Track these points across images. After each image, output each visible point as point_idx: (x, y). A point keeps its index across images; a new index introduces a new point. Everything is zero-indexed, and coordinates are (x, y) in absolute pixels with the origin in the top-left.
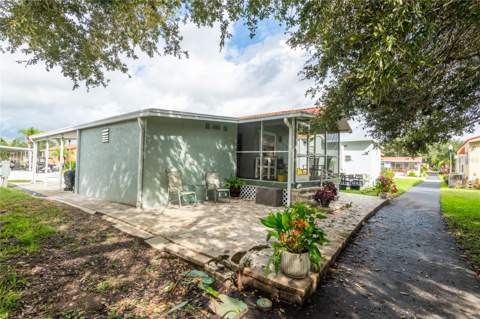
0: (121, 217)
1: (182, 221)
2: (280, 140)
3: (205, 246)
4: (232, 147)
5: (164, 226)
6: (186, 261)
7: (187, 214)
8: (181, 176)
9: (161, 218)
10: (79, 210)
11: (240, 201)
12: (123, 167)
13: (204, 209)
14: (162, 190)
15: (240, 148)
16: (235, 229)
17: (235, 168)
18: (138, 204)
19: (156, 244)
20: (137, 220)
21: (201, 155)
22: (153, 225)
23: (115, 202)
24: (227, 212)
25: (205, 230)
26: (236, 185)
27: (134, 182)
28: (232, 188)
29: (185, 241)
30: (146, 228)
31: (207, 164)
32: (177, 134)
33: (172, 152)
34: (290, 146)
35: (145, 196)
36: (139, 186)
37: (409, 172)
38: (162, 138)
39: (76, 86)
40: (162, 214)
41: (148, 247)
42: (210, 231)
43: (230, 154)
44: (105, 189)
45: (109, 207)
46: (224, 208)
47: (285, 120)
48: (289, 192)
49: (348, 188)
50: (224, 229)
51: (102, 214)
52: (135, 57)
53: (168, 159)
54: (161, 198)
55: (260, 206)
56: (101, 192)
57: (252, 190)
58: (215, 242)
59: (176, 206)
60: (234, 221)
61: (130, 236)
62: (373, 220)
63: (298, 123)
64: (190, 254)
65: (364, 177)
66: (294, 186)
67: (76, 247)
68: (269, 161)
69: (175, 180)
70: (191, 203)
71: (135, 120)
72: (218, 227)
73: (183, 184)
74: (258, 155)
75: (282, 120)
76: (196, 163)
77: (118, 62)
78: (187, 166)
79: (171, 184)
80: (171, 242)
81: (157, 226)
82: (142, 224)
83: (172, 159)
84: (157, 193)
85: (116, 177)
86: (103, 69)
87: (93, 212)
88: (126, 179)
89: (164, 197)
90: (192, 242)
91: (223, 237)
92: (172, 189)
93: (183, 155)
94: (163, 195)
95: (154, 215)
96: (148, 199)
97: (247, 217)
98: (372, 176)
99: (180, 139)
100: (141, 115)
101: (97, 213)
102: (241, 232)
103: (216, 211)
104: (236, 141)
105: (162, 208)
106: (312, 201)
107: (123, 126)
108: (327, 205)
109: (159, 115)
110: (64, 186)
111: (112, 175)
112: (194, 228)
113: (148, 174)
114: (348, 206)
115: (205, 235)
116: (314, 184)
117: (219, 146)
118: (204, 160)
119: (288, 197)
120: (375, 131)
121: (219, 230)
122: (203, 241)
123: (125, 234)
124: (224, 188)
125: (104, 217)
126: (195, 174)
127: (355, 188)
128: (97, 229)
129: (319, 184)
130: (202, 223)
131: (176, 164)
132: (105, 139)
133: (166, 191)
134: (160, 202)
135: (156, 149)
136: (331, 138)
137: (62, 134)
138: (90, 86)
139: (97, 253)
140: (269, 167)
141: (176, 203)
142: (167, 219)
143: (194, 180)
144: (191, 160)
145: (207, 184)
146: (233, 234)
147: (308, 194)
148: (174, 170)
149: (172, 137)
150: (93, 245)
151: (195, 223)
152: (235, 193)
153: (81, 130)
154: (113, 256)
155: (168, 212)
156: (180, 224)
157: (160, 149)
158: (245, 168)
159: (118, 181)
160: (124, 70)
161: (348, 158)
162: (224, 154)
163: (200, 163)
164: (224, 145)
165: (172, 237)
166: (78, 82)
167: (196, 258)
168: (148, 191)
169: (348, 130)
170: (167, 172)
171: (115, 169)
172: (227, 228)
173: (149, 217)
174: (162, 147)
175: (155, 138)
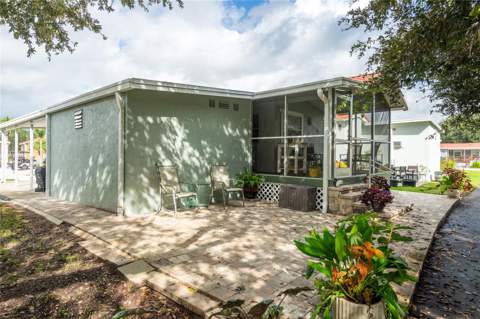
0: (94, 229)
1: (177, 235)
2: (309, 123)
3: (207, 278)
4: (245, 132)
5: (151, 244)
6: (176, 304)
7: (184, 225)
8: (177, 170)
9: (148, 231)
10: (43, 218)
11: (258, 204)
12: (101, 160)
13: (208, 217)
14: (152, 191)
15: (256, 133)
16: (252, 247)
17: (250, 160)
18: (119, 210)
19: (134, 273)
20: (114, 235)
21: (204, 143)
22: (134, 241)
23: (92, 207)
24: (241, 220)
25: (208, 251)
26: (252, 183)
27: (114, 181)
28: (246, 186)
29: (177, 269)
30: (123, 246)
31: (213, 154)
32: (170, 115)
33: (164, 139)
34: (326, 128)
35: (129, 200)
36: (120, 185)
37: (471, 163)
38: (150, 120)
39: (31, 51)
40: (150, 224)
41: (123, 278)
42: (216, 251)
43: (243, 141)
44: (80, 190)
45: (82, 214)
46: (236, 214)
47: (320, 92)
48: (325, 191)
49: (400, 185)
50: (236, 248)
51: (70, 225)
52: (110, 9)
53: (159, 149)
54: (151, 202)
55: (285, 211)
56: (75, 193)
57: (274, 189)
58: (222, 270)
59: (171, 213)
60: (251, 235)
61: (99, 260)
62: (447, 230)
63: (337, 96)
64: (183, 292)
65: (419, 170)
66: (333, 182)
67: (18, 277)
68: (297, 150)
69: (169, 177)
70: (191, 207)
71: (112, 96)
72: (228, 245)
73: (180, 182)
74: (280, 142)
75: (316, 91)
76: (197, 154)
77: (87, 17)
78: (185, 157)
79: (163, 183)
80: (156, 270)
81: (140, 243)
82: (121, 240)
83: (164, 149)
84: (145, 195)
85: (93, 174)
86: (68, 28)
87: (59, 222)
88: (104, 177)
89: (154, 200)
90: (188, 271)
91: (235, 262)
92: (164, 188)
93: (178, 143)
94: (153, 197)
95: (139, 225)
96: (133, 203)
97: (269, 227)
98: (430, 168)
99: (175, 122)
100: (119, 88)
101: (64, 223)
102: (260, 251)
103: (226, 219)
104: (251, 123)
105: (152, 215)
106: (359, 203)
107: (98, 105)
108: (380, 209)
109: (143, 87)
110: (36, 186)
111: (88, 171)
112: (192, 247)
113: (131, 170)
114: (408, 210)
115: (208, 259)
116: (357, 181)
117: (228, 131)
118: (208, 150)
119: (324, 198)
120: (446, 106)
121: (228, 250)
122: (204, 268)
123: (93, 256)
124: (236, 186)
125: (71, 229)
126: (196, 169)
127: (410, 184)
128: (56, 249)
129: (365, 180)
130: (205, 238)
131: (169, 155)
132: (78, 124)
133: (157, 192)
134: (148, 207)
135: (142, 135)
136: (380, 118)
137: (31, 121)
138: (51, 52)
139: (44, 290)
140: (296, 158)
141: (171, 208)
142: (156, 232)
143: (195, 176)
144: (190, 149)
145: (213, 182)
146: (249, 257)
147: (352, 194)
148: (167, 163)
149: (164, 119)
150: (42, 274)
151: (195, 238)
152: (251, 193)
153: (51, 115)
154: (64, 295)
155: (159, 221)
156: (173, 240)
157: (147, 135)
158: (264, 161)
159: (94, 178)
160: (97, 29)
161: (398, 145)
162: (235, 141)
163: (202, 154)
164: (234, 129)
165: (159, 262)
166: (34, 45)
167: (191, 301)
168: (132, 192)
169: (403, 106)
170: (158, 166)
171: (91, 163)
172: (240, 245)
173: (133, 229)
174: (149, 133)
175: (140, 119)
